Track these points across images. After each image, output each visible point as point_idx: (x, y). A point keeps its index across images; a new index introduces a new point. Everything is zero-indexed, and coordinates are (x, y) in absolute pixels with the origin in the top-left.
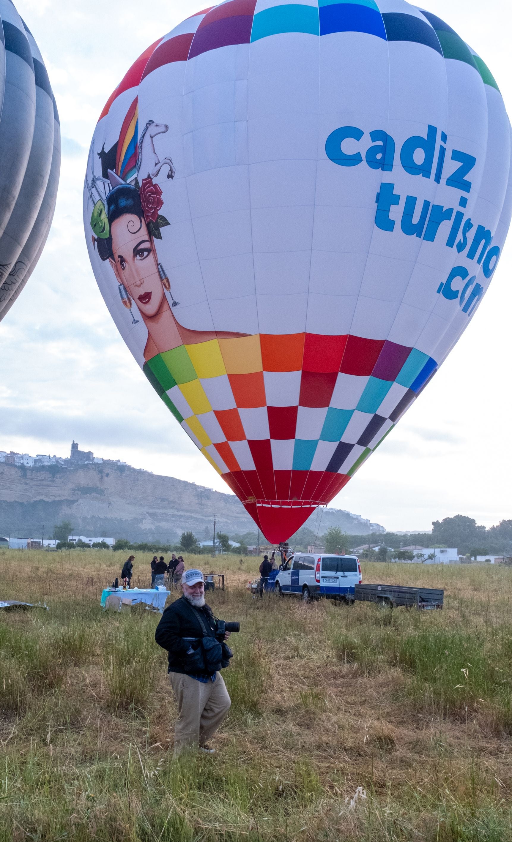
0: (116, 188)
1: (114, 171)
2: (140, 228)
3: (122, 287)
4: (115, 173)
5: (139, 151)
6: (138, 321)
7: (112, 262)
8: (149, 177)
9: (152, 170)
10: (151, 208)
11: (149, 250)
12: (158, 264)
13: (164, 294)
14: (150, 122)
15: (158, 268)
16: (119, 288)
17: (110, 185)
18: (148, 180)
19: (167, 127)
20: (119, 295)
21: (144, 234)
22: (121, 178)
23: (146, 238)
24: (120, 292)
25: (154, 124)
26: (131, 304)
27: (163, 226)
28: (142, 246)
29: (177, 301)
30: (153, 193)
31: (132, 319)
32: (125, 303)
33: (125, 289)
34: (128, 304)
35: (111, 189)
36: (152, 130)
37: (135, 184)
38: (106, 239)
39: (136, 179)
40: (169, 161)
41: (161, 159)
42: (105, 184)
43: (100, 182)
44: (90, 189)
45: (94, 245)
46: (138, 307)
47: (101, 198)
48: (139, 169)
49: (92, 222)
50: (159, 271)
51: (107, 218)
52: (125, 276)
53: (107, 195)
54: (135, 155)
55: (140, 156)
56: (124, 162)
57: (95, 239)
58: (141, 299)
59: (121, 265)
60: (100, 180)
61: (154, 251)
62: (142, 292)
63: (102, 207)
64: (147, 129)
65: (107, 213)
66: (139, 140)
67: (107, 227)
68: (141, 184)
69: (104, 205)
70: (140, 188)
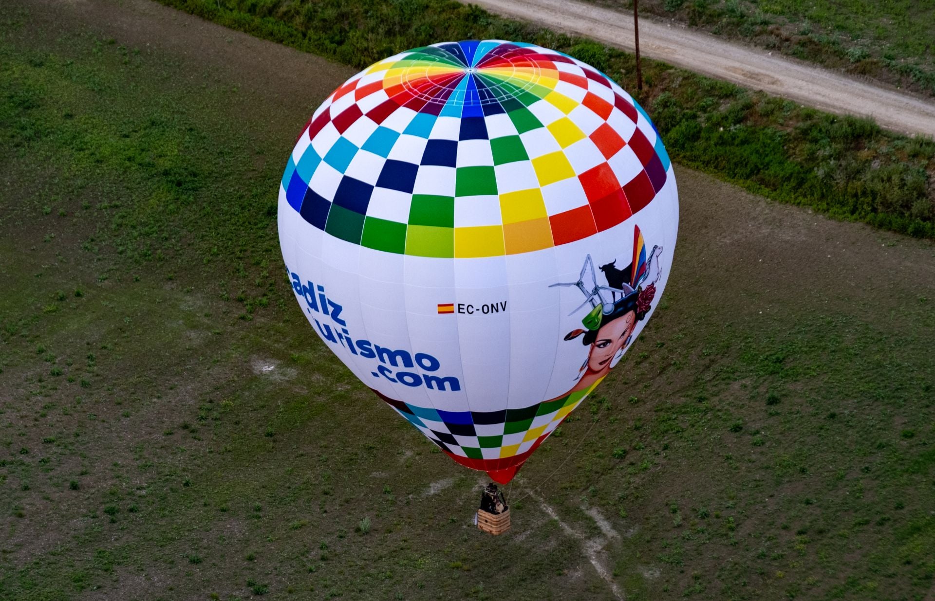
0: (626, 296)
5: (647, 266)
8: (652, 283)
10: (647, 303)
12: (629, 336)
14: (655, 247)
17: (622, 294)
18: (651, 286)
21: (632, 320)
25: (657, 249)
30: (652, 293)
35: (623, 296)
36: (656, 252)
39: (639, 286)
42: (616, 294)
43: (606, 291)
44: (590, 295)
45: (571, 336)
46: (589, 369)
47: (602, 302)
48: (645, 279)
49: (586, 320)
50: (626, 340)
51: (603, 316)
52: (598, 351)
53: (616, 301)
54: (642, 269)
55: (648, 271)
56: (635, 277)
57: (584, 332)
58: (602, 363)
59: (600, 345)
60: (605, 289)
61: (632, 329)
62: (608, 358)
63: (601, 308)
64: (654, 251)
65: (608, 313)
66: (647, 260)
67: (600, 322)
68: (644, 289)
69: (603, 307)
70: (642, 291)
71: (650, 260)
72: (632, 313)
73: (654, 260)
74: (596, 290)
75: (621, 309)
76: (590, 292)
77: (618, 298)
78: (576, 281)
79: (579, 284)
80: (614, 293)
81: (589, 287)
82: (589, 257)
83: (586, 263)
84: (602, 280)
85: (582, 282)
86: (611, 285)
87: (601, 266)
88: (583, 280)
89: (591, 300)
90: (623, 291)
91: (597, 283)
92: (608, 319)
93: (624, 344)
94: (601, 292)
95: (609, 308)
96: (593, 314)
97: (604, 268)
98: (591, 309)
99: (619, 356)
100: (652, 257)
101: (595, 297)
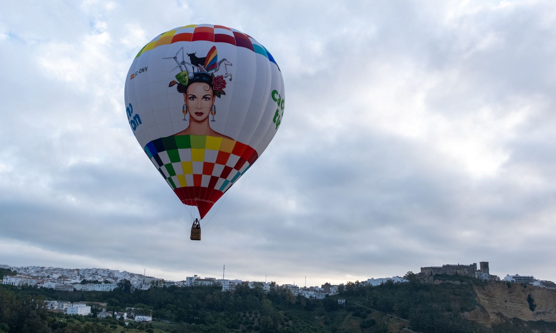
0: (201, 72)
1: (203, 66)
2: (209, 90)
3: (185, 106)
4: (204, 67)
5: (218, 65)
6: (186, 120)
7: (184, 95)
9: (224, 75)
10: (220, 87)
11: (209, 99)
12: (213, 105)
15: (212, 107)
16: (184, 106)
17: (199, 70)
18: (221, 77)
19: (232, 64)
20: (182, 108)
21: (210, 92)
22: (206, 70)
23: (212, 94)
24: (184, 107)
26: (187, 112)
27: (223, 94)
28: (207, 96)
29: (215, 120)
30: (222, 82)
31: (184, 118)
32: (184, 112)
33: (187, 107)
34: (185, 112)
36: (225, 62)
37: (212, 75)
38: (185, 86)
40: (231, 76)
41: (229, 73)
42: (194, 68)
44: (180, 65)
45: (171, 84)
46: (190, 116)
47: (187, 71)
48: (216, 71)
49: (178, 77)
50: (212, 108)
51: (189, 79)
52: (190, 102)
53: (195, 72)
54: (214, 65)
55: (218, 68)
56: (208, 65)
57: (177, 83)
58: (197, 113)
59: (190, 98)
60: (189, 64)
61: (213, 100)
62: (199, 111)
63: (187, 74)
64: (223, 61)
65: (191, 78)
66: (218, 61)
67: (187, 82)
68: (216, 76)
69: (188, 74)
70: (214, 77)
71: (220, 63)
72: (208, 86)
73: (223, 64)
74: (183, 63)
75: (198, 77)
76: (180, 63)
77: (196, 71)
78: (174, 56)
79: (175, 58)
80: (193, 68)
81: (180, 60)
82: (182, 48)
83: (180, 49)
84: (188, 60)
85: (176, 57)
86: (192, 63)
88: (177, 56)
89: (180, 67)
90: (199, 68)
91: (184, 60)
92: (191, 81)
93: (211, 110)
94: (186, 65)
95: (191, 75)
96: (182, 75)
97: (189, 55)
98: (180, 71)
99: (213, 121)
100: (221, 62)
101: (183, 66)
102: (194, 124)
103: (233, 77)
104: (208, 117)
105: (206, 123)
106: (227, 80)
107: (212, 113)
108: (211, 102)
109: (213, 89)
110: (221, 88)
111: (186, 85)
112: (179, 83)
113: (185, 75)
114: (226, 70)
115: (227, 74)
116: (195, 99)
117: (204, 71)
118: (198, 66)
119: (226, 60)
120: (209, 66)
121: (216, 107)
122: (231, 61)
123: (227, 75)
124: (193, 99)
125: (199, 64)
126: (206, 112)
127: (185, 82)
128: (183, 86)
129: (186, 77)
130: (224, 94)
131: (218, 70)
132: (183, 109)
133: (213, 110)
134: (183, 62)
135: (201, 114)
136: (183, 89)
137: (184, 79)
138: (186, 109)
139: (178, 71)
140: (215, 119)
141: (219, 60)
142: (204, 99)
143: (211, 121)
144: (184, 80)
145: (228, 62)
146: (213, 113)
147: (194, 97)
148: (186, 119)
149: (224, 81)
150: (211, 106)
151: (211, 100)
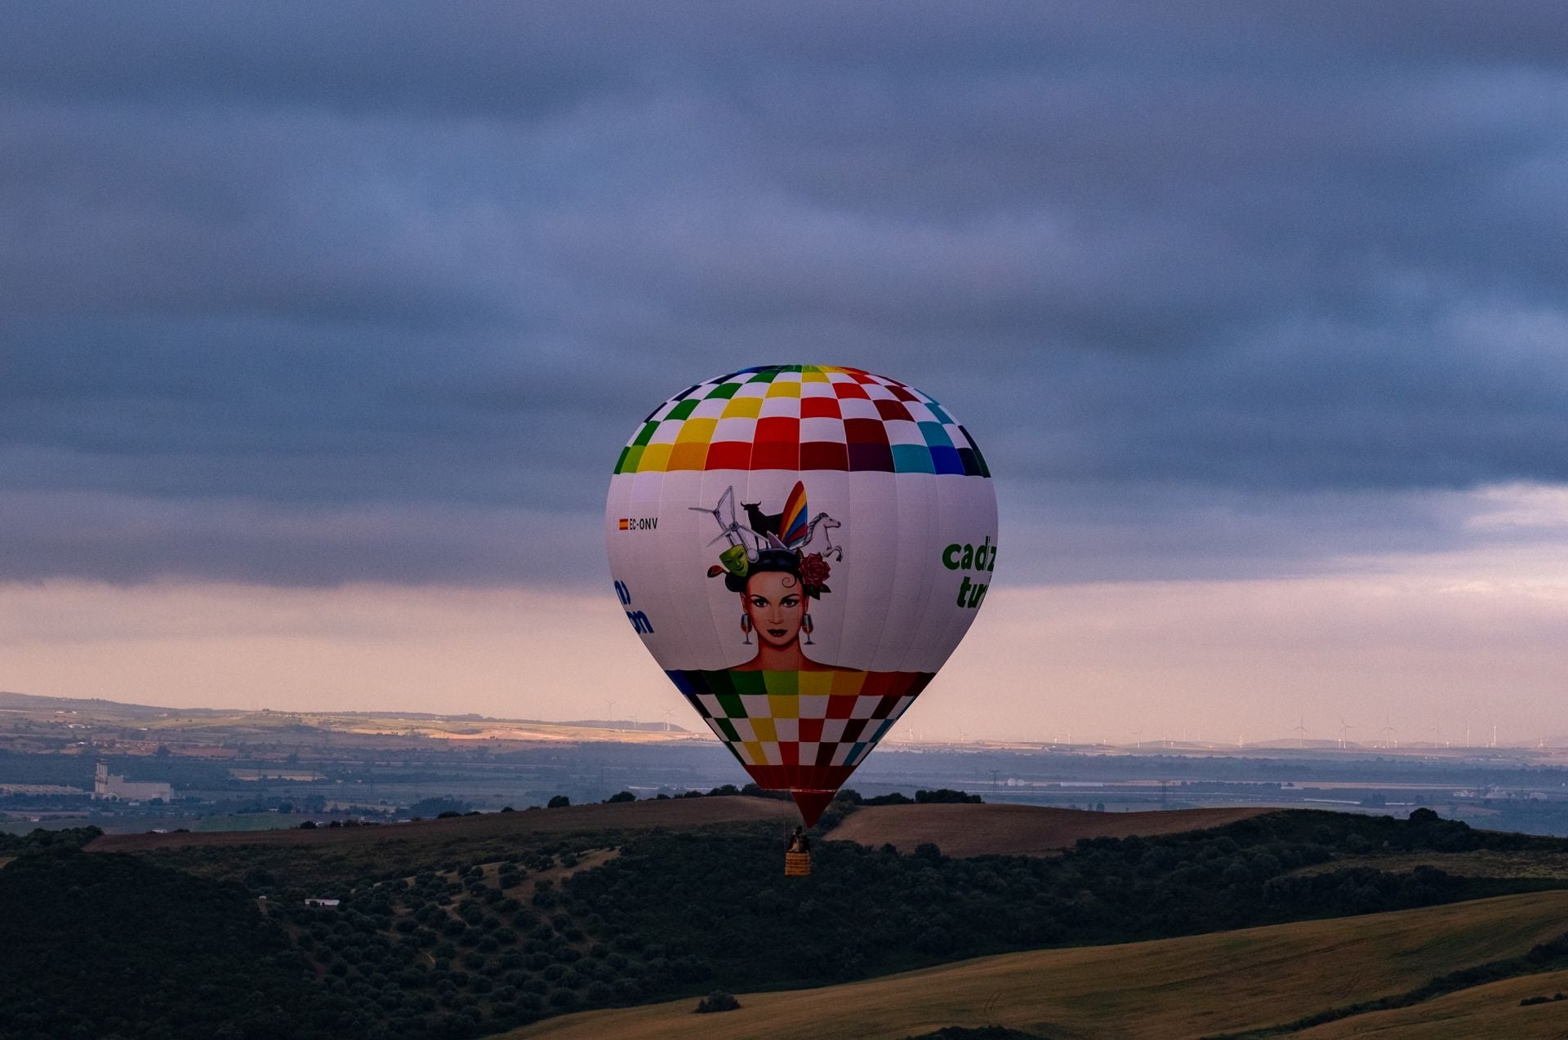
0: (774, 548)
1: (777, 534)
2: (794, 585)
3: (746, 617)
5: (808, 530)
6: (751, 643)
7: (742, 595)
8: (819, 554)
9: (823, 551)
10: (816, 577)
11: (796, 602)
12: (804, 614)
13: (797, 635)
14: (823, 515)
15: (803, 617)
16: (743, 617)
17: (769, 544)
18: (819, 557)
19: (839, 524)
20: (740, 621)
21: (797, 589)
22: (784, 543)
23: (801, 594)
24: (743, 619)
25: (828, 518)
27: (824, 591)
28: (791, 598)
30: (821, 567)
31: (746, 640)
32: (744, 628)
33: (750, 619)
35: (770, 547)
36: (824, 521)
37: (797, 553)
38: (743, 576)
39: (798, 548)
40: (839, 549)
41: (833, 547)
42: (759, 540)
43: (747, 532)
44: (727, 530)
45: (713, 572)
46: (759, 635)
47: (744, 545)
48: (806, 544)
49: (724, 557)
50: (803, 619)
51: (749, 563)
52: (757, 611)
53: (760, 548)
54: (801, 530)
55: (809, 536)
56: (788, 532)
57: (724, 571)
58: (772, 632)
59: (755, 602)
60: (747, 530)
61: (805, 605)
62: (777, 627)
63: (743, 551)
64: (820, 518)
65: (753, 560)
66: (808, 522)
67: (746, 569)
68: (806, 555)
69: (746, 551)
70: (803, 558)
71: (813, 526)
72: (791, 577)
73: (819, 527)
75: (768, 560)
76: (728, 527)
77: (763, 546)
78: (714, 509)
79: (716, 513)
81: (727, 519)
82: (731, 488)
83: (726, 493)
84: (744, 519)
85: (718, 512)
86: (754, 528)
87: (744, 504)
88: (720, 509)
89: (729, 536)
90: (768, 540)
91: (737, 520)
92: (754, 568)
93: (802, 623)
94: (741, 530)
95: (753, 555)
96: (733, 554)
97: (747, 507)
98: (729, 547)
99: (809, 643)
100: (816, 522)
101: (734, 534)
102: (767, 651)
103: (843, 553)
104: (796, 637)
105: (793, 649)
106: (830, 561)
107: (805, 630)
108: (801, 608)
109: (801, 582)
110: (821, 580)
111: (745, 575)
112: (728, 571)
113: (741, 556)
114: (828, 539)
115: (831, 548)
116: (765, 604)
117: (779, 546)
118: (766, 536)
119: (827, 516)
120: (791, 533)
121: (812, 618)
122: (837, 517)
123: (830, 551)
124: (762, 606)
125: (768, 532)
126: (791, 628)
127: (743, 568)
128: (739, 577)
129: (743, 559)
130: (827, 590)
131: (810, 541)
132: (743, 623)
133: (806, 623)
134: (734, 525)
135: (782, 633)
136: (737, 583)
137: (738, 564)
138: (748, 623)
139: (725, 545)
140: (811, 640)
141: (810, 519)
142: (785, 604)
143: (806, 644)
144: (738, 566)
145: (831, 520)
146: (808, 630)
147: (762, 601)
148: (750, 641)
149: (825, 563)
150: (800, 617)
151: (800, 604)
